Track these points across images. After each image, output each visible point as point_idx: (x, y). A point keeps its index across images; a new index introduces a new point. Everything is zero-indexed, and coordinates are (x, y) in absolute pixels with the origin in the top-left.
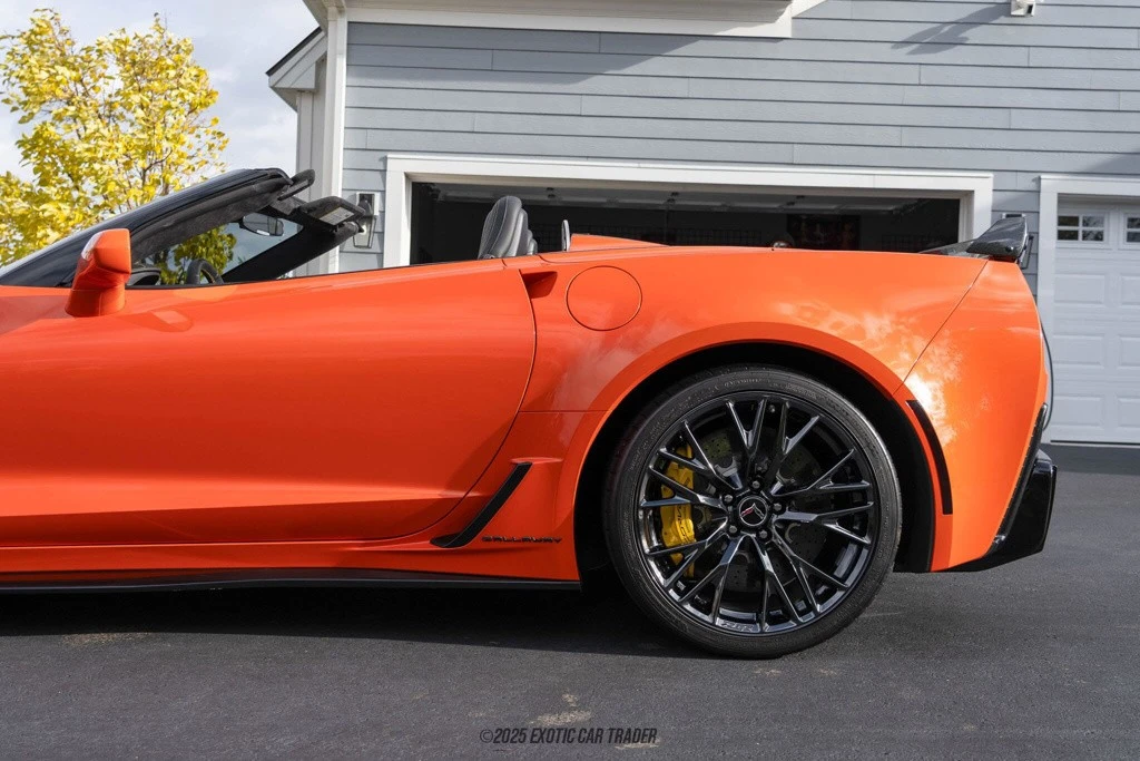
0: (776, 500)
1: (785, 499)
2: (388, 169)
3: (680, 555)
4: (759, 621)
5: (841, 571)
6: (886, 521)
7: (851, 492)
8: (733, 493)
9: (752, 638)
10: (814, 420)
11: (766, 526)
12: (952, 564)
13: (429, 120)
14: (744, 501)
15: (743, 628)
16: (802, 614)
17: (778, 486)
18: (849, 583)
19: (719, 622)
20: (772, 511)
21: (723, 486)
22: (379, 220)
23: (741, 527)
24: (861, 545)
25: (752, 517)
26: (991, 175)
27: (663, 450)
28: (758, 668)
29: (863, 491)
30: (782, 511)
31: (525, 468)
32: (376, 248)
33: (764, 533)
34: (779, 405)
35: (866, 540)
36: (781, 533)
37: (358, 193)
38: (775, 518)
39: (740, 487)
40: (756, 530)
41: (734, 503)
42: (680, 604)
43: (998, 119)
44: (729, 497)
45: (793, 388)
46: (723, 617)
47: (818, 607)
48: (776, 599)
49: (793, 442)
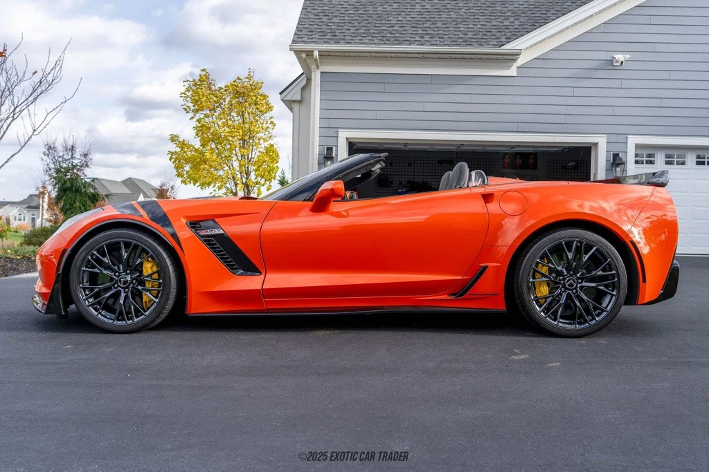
0: (579, 278)
1: (583, 279)
2: (339, 136)
3: (544, 300)
4: (574, 323)
5: (604, 305)
6: (622, 285)
7: (607, 275)
8: (563, 276)
9: (572, 330)
10: (595, 248)
11: (576, 288)
12: (646, 301)
14: (567, 279)
15: (569, 326)
16: (591, 321)
17: (579, 274)
18: (608, 308)
19: (560, 324)
20: (578, 283)
21: (559, 273)
22: (335, 158)
23: (566, 289)
24: (612, 295)
25: (571, 285)
26: (605, 136)
27: (538, 260)
28: (577, 341)
29: (613, 275)
30: (582, 282)
31: (486, 267)
33: (574, 291)
34: (581, 243)
35: (614, 293)
36: (581, 290)
37: (325, 147)
38: (579, 285)
39: (566, 273)
40: (572, 290)
41: (564, 279)
42: (545, 318)
43: (609, 111)
44: (561, 278)
45: (587, 236)
46: (561, 322)
47: (597, 318)
48: (581, 316)
49: (587, 257)
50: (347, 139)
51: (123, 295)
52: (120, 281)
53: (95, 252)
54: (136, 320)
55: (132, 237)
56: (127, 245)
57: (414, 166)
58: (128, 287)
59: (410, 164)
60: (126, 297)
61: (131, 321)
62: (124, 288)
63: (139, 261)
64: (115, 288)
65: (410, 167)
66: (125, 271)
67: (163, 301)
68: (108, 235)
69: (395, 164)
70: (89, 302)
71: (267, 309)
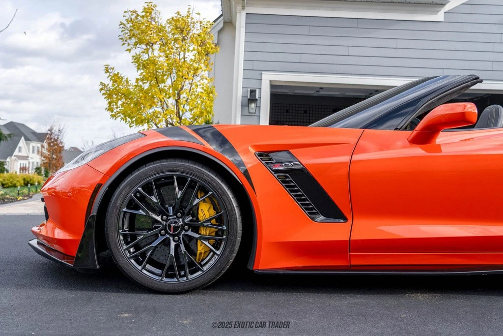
2: (262, 79)
13: (280, 57)
22: (258, 101)
32: (257, 114)
37: (249, 89)
50: (270, 81)
51: (173, 244)
52: (169, 226)
53: (140, 189)
54: (190, 277)
55: (189, 171)
56: (182, 181)
57: (310, 114)
58: (178, 235)
59: (305, 112)
60: (177, 247)
61: (185, 278)
62: (173, 236)
63: (197, 201)
64: (162, 235)
65: (305, 115)
66: (175, 214)
67: (227, 253)
68: (159, 167)
69: (291, 111)
70: (130, 252)
71: (351, 266)
